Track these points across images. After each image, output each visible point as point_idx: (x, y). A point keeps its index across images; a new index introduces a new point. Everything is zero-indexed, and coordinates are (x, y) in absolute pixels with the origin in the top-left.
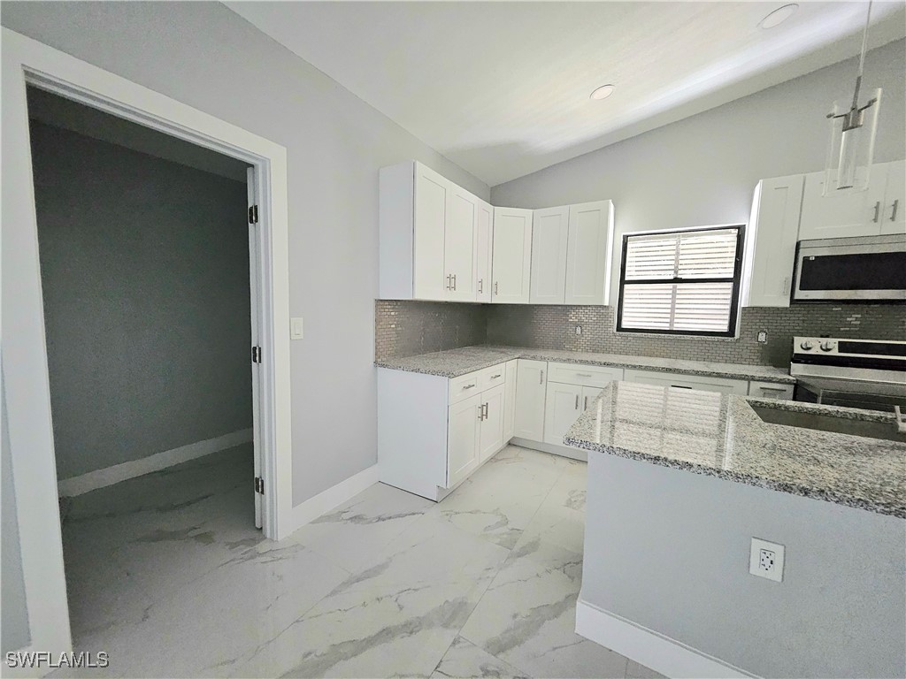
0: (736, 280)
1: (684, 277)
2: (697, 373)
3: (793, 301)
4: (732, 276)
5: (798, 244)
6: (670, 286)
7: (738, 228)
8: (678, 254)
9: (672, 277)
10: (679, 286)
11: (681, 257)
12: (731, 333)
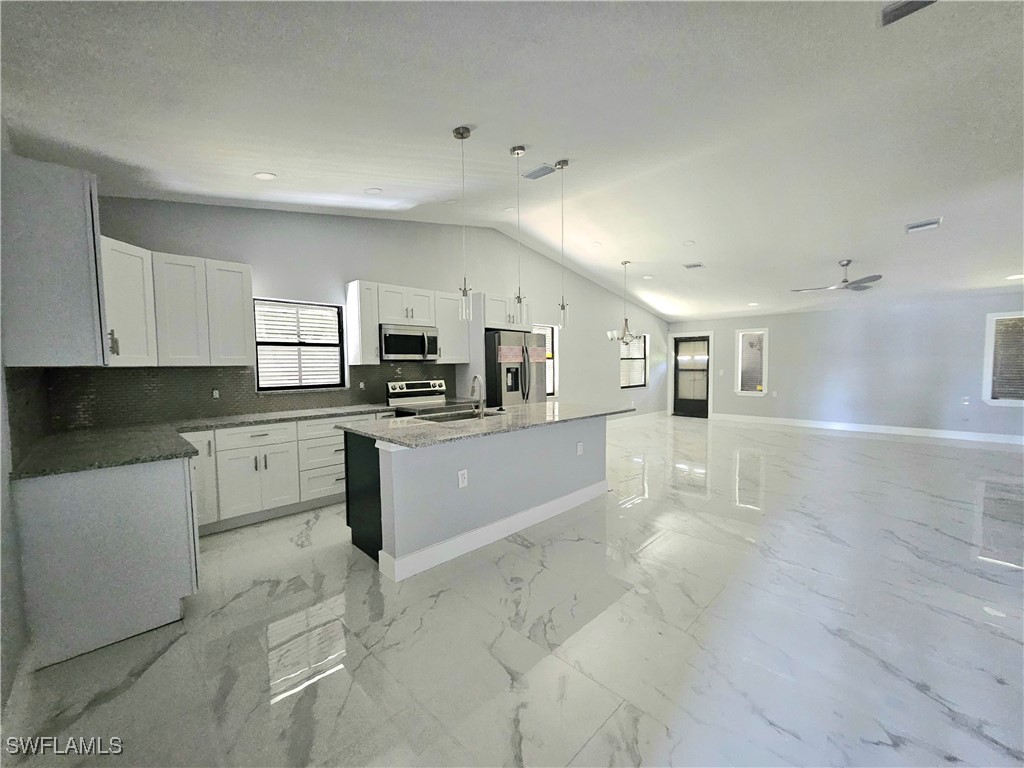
0: (341, 344)
1: (307, 341)
2: (349, 414)
3: (381, 360)
4: (337, 342)
5: (380, 326)
6: (296, 348)
7: (337, 307)
8: (298, 322)
9: (296, 341)
10: (303, 348)
11: (301, 324)
12: (342, 384)
